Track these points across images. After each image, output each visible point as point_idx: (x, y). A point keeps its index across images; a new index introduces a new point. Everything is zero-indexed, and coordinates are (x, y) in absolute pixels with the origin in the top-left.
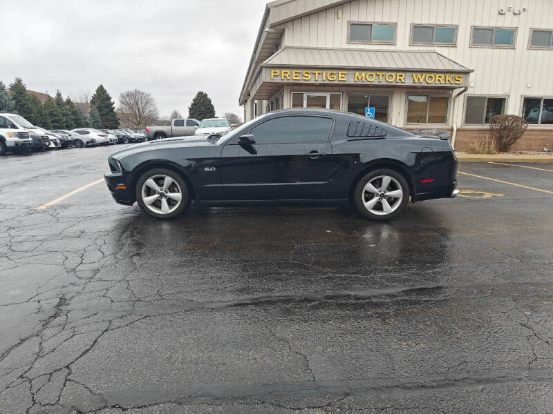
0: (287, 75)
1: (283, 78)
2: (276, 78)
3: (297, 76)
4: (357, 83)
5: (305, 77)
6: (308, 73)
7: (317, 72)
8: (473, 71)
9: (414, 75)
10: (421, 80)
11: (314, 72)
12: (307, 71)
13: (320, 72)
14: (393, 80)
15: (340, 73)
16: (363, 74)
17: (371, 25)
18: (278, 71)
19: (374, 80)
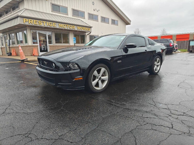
0: (31, 22)
1: (30, 23)
2: (26, 23)
3: (36, 23)
4: (60, 28)
5: (40, 23)
6: (41, 22)
7: (44, 22)
8: (92, 27)
9: (78, 27)
10: (80, 29)
11: (43, 22)
12: (40, 21)
13: (46, 22)
14: (71, 28)
15: (54, 23)
16: (62, 25)
17: (59, 6)
18: (27, 19)
19: (66, 27)
